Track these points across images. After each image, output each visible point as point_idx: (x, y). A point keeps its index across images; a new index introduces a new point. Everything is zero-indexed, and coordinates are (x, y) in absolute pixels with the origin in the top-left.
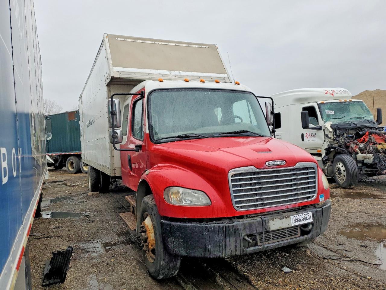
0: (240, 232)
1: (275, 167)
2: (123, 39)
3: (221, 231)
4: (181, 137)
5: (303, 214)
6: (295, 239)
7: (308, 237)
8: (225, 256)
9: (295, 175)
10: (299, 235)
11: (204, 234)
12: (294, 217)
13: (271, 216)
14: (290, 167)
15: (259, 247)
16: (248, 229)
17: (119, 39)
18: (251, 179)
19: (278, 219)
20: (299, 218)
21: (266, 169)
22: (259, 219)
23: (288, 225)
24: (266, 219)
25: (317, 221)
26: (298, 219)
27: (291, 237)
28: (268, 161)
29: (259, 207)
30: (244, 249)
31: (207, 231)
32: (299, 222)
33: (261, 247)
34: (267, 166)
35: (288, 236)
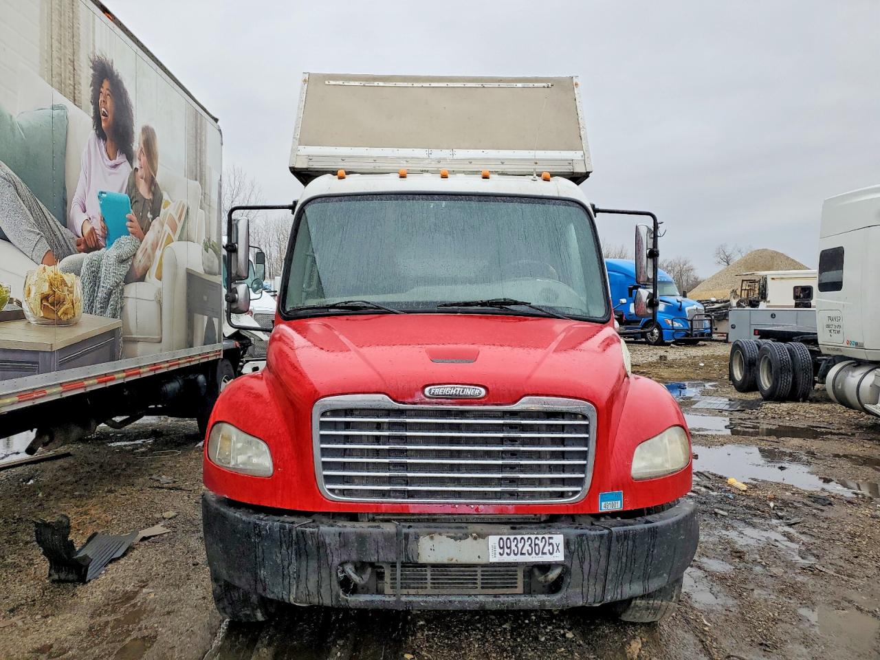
0: (328, 551)
1: (449, 400)
2: (341, 83)
3: (287, 541)
4: (339, 308)
5: (533, 537)
6: (502, 599)
7: (549, 601)
8: (295, 599)
9: (516, 428)
10: (520, 590)
11: (253, 540)
12: (501, 539)
13: (430, 527)
14: (497, 405)
15: (384, 598)
16: (353, 547)
17: (332, 83)
18: (379, 426)
19: (448, 537)
20: (516, 546)
21: (421, 403)
22: (390, 528)
23: (479, 557)
24: (411, 530)
25: (582, 563)
26: (513, 547)
27: (491, 591)
28: (433, 385)
29: (394, 497)
30: (342, 595)
31: (257, 534)
32: (515, 554)
33: (393, 599)
34: (425, 396)
35: (482, 588)
